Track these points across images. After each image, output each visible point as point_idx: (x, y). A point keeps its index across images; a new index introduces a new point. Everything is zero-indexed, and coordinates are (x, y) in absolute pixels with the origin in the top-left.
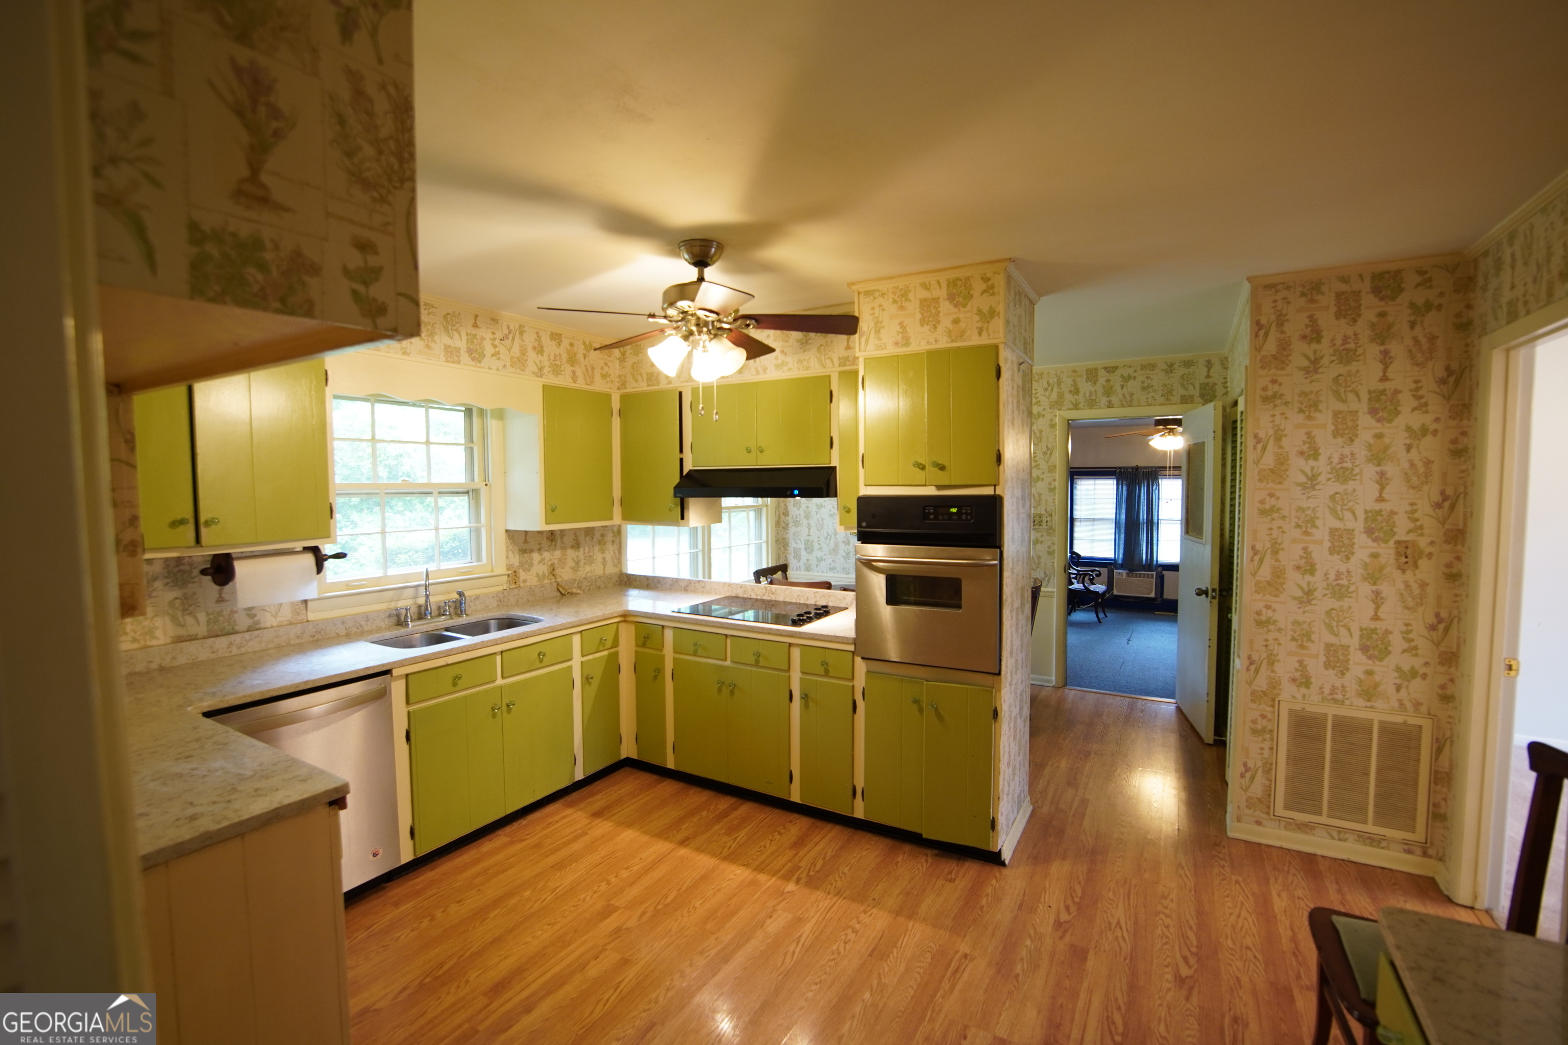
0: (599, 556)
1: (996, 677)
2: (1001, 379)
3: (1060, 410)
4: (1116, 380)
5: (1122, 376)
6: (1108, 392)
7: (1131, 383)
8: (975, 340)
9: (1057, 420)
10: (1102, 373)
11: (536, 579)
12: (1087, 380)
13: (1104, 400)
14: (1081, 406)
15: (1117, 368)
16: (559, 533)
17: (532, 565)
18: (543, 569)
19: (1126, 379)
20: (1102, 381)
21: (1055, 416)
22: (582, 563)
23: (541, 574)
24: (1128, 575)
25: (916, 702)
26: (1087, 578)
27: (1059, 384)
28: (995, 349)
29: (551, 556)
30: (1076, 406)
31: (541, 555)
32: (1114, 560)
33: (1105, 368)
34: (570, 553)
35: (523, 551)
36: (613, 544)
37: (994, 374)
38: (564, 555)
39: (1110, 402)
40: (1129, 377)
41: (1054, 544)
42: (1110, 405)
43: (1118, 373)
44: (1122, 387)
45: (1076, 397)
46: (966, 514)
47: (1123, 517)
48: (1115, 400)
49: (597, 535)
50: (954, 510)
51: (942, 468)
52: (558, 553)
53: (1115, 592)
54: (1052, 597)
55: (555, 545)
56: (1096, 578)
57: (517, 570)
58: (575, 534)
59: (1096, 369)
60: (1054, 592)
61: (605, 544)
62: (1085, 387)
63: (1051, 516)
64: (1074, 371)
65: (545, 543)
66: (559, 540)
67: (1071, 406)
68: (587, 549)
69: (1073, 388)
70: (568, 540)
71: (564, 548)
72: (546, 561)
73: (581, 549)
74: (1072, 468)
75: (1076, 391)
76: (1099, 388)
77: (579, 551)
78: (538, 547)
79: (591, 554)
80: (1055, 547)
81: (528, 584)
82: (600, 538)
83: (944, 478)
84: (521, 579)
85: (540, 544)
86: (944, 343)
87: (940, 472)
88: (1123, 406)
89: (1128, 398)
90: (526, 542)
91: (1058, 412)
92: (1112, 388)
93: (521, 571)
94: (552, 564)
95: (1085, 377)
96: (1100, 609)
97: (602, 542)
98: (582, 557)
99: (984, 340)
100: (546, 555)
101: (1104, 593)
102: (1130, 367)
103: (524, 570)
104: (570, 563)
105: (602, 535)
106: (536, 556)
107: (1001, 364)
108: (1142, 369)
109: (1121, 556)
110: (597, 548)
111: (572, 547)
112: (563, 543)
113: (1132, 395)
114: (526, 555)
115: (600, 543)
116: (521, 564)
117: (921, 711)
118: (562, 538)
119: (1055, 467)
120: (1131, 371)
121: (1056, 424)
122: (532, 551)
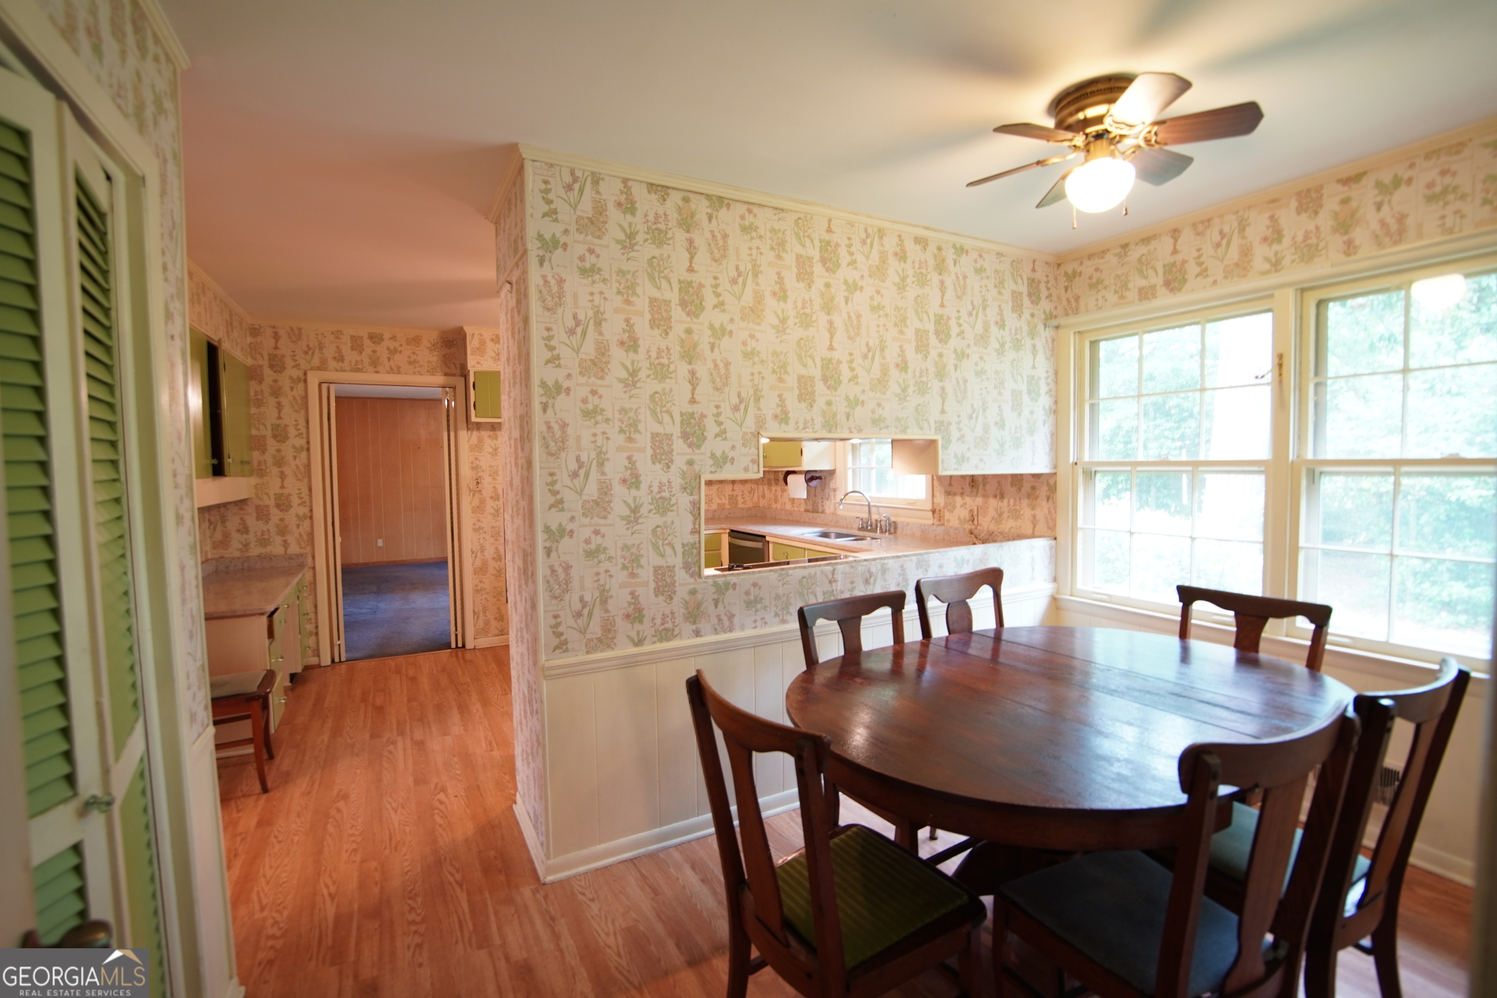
0: (1027, 512)
11: (958, 522)
16: (981, 479)
17: (954, 507)
18: (964, 514)
22: (1005, 516)
23: (962, 517)
29: (974, 502)
31: (963, 499)
34: (993, 502)
35: (948, 493)
36: (1048, 500)
38: (986, 503)
49: (1026, 488)
52: (979, 500)
55: (977, 492)
57: (942, 510)
58: (999, 482)
61: (1037, 498)
65: (967, 489)
66: (981, 487)
68: (1012, 502)
70: (991, 487)
71: (985, 496)
72: (967, 506)
73: (1006, 501)
77: (1002, 502)
78: (961, 491)
79: (1018, 507)
81: (951, 524)
82: (1030, 491)
84: (946, 518)
85: (962, 488)
90: (950, 485)
93: (946, 511)
94: (971, 510)
97: (1032, 495)
98: (1006, 509)
100: (968, 500)
103: (948, 511)
104: (992, 512)
105: (1033, 488)
106: (958, 499)
110: (1025, 502)
111: (995, 496)
112: (985, 490)
114: (950, 497)
115: (1029, 496)
116: (946, 505)
118: (984, 485)
122: (955, 494)
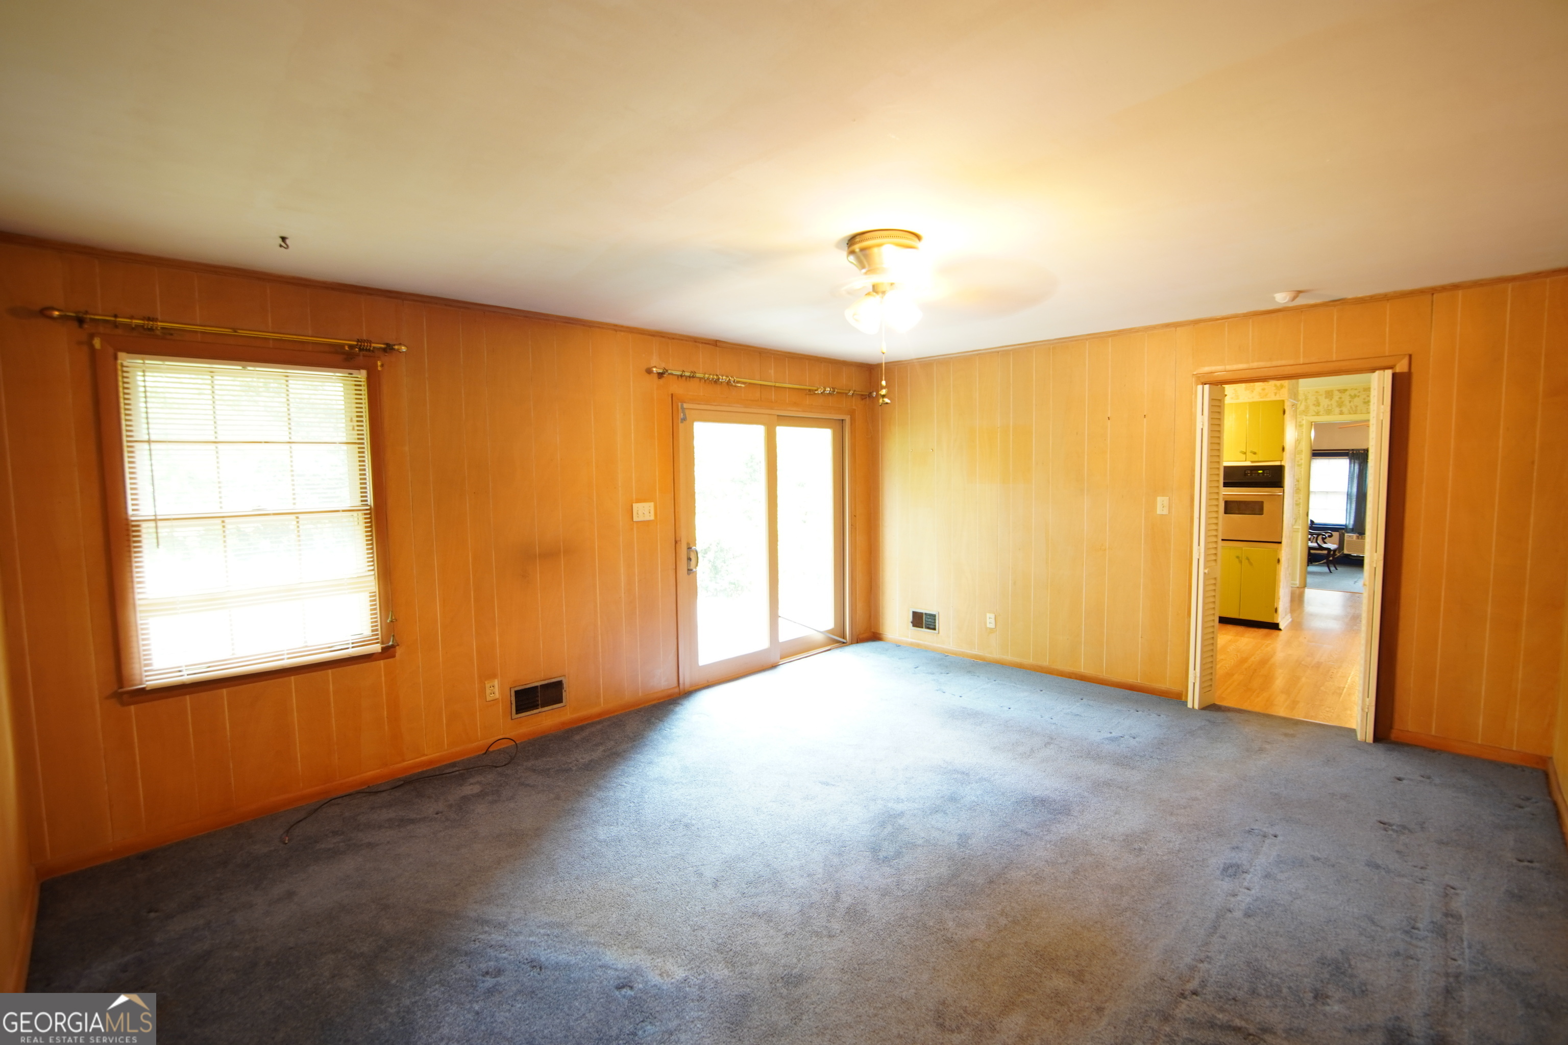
1: (1279, 545)
2: (1286, 415)
3: (1306, 416)
4: (1346, 397)
5: (1350, 395)
6: (1340, 404)
7: (1356, 400)
8: (1272, 398)
9: (1304, 422)
10: (1336, 393)
12: (1326, 397)
13: (1337, 410)
14: (1321, 413)
15: (1346, 390)
19: (1353, 397)
20: (1336, 398)
21: (1303, 420)
24: (1358, 538)
25: (1238, 557)
26: (1320, 537)
27: (1306, 400)
28: (1283, 401)
30: (1318, 414)
32: (1346, 526)
33: (1339, 390)
37: (1282, 412)
39: (1341, 411)
40: (1355, 396)
41: (1300, 499)
42: (1341, 413)
43: (1348, 393)
44: (1350, 402)
45: (1318, 408)
46: (1267, 473)
47: (1355, 490)
48: (1345, 410)
50: (1260, 472)
51: (1255, 453)
53: (1346, 552)
54: (1298, 532)
56: (1328, 538)
59: (1332, 391)
60: (1299, 529)
62: (1324, 402)
63: (1298, 481)
64: (1317, 392)
67: (1315, 414)
69: (1315, 403)
74: (1314, 450)
75: (1318, 404)
76: (1334, 402)
80: (1301, 501)
83: (1255, 458)
86: (1257, 399)
87: (1254, 455)
88: (1350, 414)
89: (1354, 409)
91: (1304, 417)
92: (1342, 402)
95: (1324, 396)
96: (1330, 565)
99: (1277, 398)
101: (1335, 551)
102: (1356, 389)
107: (1286, 408)
108: (1364, 391)
109: (1352, 522)
113: (1356, 407)
117: (1241, 562)
119: (1302, 451)
120: (1356, 392)
121: (1303, 425)
